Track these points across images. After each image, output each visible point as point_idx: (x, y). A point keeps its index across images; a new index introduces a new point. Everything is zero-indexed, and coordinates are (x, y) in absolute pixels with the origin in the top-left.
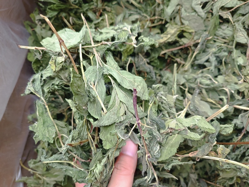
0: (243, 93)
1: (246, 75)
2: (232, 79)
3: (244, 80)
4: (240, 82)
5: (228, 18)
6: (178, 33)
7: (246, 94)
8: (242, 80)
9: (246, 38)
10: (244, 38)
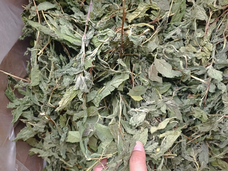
0: (200, 60)
1: (203, 45)
2: (191, 49)
3: (201, 50)
4: (198, 51)
5: (191, 1)
6: (147, 10)
7: (203, 61)
8: (200, 50)
9: (205, 16)
10: (203, 15)
